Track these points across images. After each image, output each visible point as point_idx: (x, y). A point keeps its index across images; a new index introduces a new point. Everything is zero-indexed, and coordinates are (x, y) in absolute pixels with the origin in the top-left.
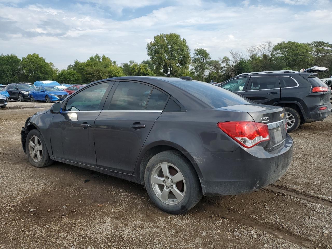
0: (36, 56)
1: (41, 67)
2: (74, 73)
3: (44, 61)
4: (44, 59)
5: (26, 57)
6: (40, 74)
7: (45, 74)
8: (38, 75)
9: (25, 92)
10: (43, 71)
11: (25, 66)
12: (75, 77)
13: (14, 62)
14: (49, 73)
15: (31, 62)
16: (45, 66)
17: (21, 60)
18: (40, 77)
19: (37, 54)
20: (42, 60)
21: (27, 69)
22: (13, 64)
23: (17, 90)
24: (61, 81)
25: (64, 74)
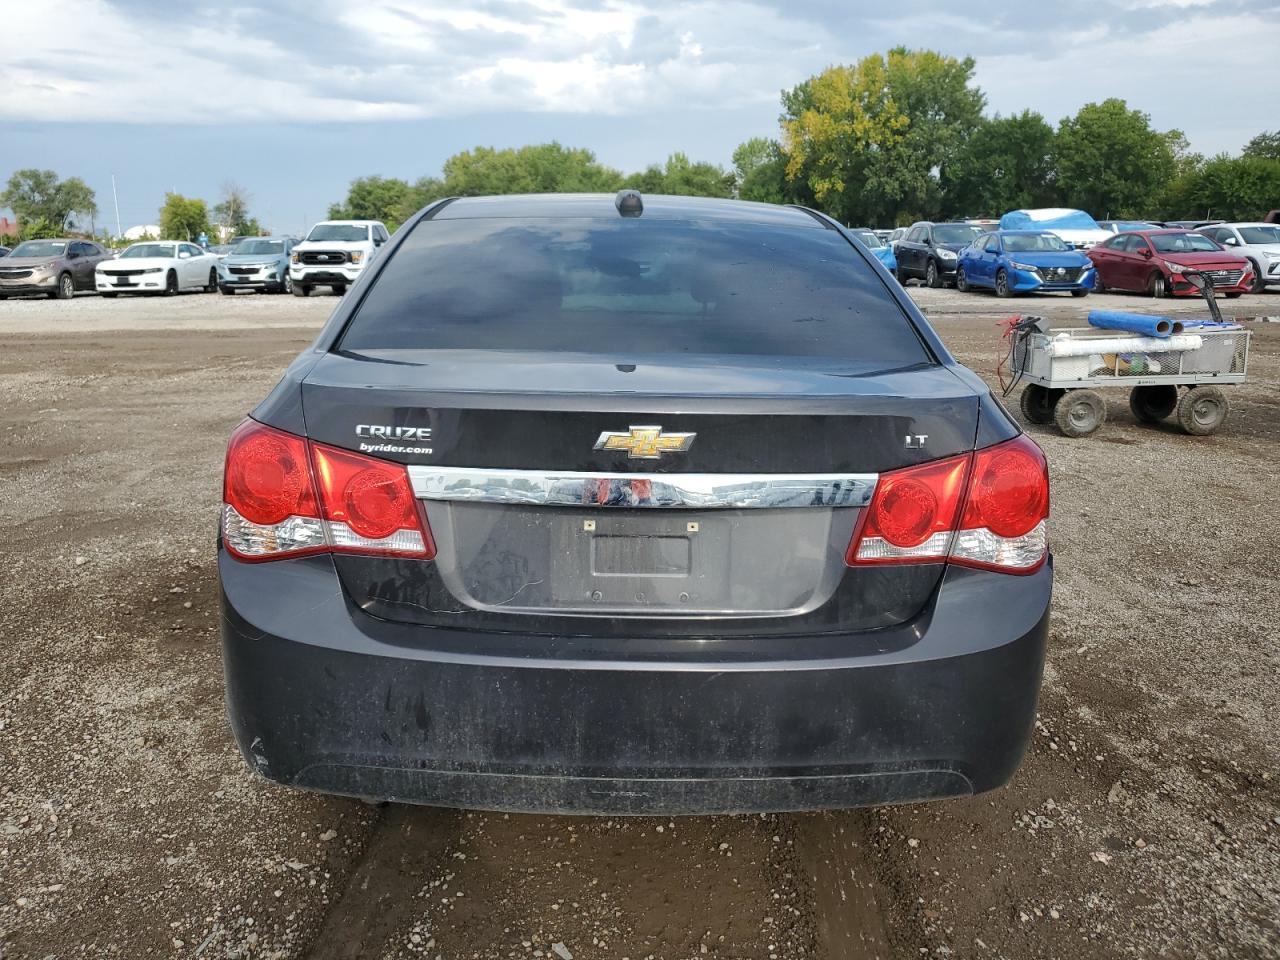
0: (1115, 109)
1: (1127, 150)
2: (1269, 170)
3: (1146, 126)
4: (1146, 119)
5: (1072, 117)
6: (1116, 183)
7: (1137, 181)
8: (1106, 188)
9: (947, 252)
10: (1129, 169)
11: (1065, 152)
12: (1269, 187)
13: (1027, 139)
14: (1153, 174)
15: (1089, 134)
16: (1143, 148)
17: (1056, 131)
18: (1112, 195)
19: (1120, 99)
20: (1137, 123)
21: (1067, 164)
22: (1022, 148)
23: (929, 243)
24: (1200, 206)
25: (1219, 177)
